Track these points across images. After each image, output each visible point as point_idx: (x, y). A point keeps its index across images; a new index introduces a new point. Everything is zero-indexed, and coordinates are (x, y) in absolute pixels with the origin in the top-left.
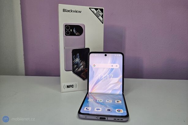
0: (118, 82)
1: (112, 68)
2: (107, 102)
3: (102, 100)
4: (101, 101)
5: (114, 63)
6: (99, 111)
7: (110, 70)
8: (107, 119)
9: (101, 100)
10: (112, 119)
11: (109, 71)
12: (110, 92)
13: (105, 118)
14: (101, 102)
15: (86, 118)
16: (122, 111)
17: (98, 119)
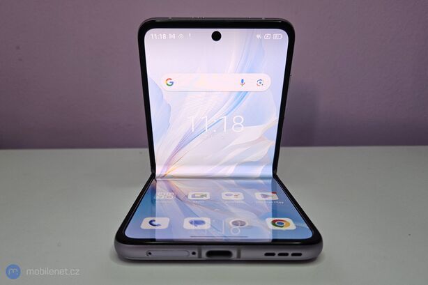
0: (261, 139)
1: (243, 89)
2: (224, 197)
3: (208, 194)
4: (206, 196)
5: (251, 71)
6: (199, 227)
7: (232, 97)
8: (239, 255)
9: (204, 193)
10: (260, 254)
11: (230, 100)
12: (230, 171)
13: (229, 254)
14: (204, 198)
15: (150, 257)
16: (288, 224)
17: (200, 255)
